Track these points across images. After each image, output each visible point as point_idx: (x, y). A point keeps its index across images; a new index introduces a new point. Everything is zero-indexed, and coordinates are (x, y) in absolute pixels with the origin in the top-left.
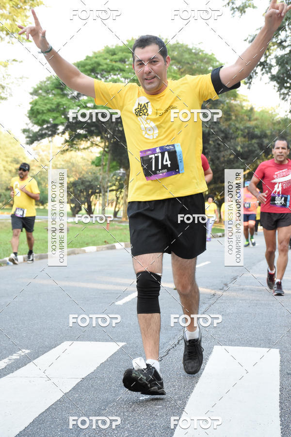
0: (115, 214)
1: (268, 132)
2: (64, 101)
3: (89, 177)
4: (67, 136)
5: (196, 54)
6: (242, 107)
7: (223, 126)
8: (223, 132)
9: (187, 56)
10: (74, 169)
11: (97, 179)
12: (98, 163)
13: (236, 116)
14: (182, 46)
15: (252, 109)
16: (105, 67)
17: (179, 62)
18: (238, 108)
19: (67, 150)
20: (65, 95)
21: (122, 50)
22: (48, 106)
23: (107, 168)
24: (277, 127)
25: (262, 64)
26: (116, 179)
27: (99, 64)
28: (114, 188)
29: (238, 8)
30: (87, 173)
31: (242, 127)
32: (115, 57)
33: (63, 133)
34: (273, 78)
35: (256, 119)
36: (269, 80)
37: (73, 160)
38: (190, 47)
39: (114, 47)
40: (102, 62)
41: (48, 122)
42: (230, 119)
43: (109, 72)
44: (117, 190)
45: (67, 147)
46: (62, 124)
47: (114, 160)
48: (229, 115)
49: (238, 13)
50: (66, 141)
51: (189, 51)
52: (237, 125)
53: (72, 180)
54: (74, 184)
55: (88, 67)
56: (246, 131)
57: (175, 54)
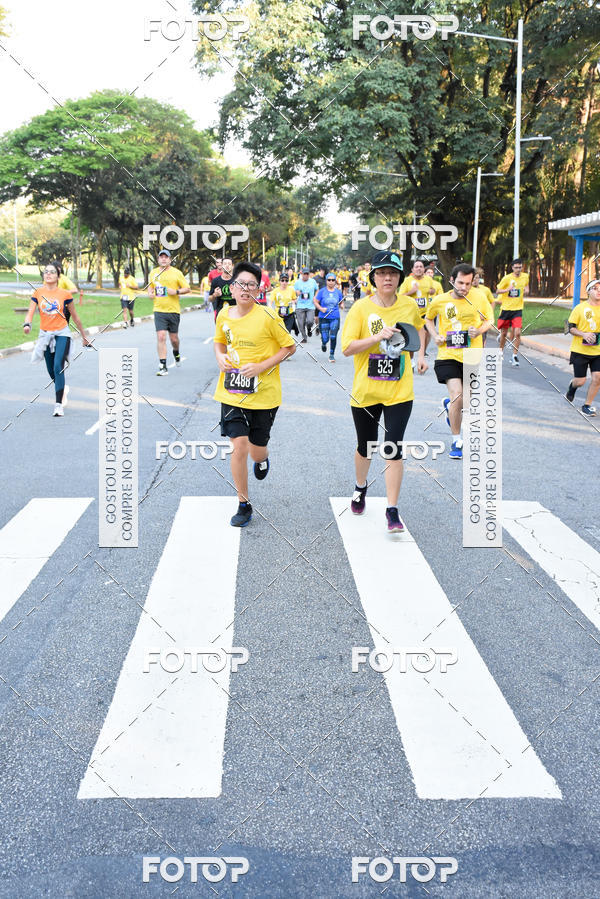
0: (90, 278)
1: (245, 195)
2: (25, 160)
3: (59, 240)
4: (30, 197)
5: (166, 110)
6: (217, 168)
7: (198, 188)
8: (198, 194)
9: (157, 112)
10: (41, 231)
11: (67, 241)
12: (67, 225)
13: (211, 177)
14: (151, 101)
15: (227, 168)
16: (68, 123)
17: (148, 119)
18: (213, 169)
19: (32, 212)
20: (25, 154)
21: (87, 105)
22: (8, 167)
23: (77, 230)
24: (253, 190)
25: (233, 128)
26: (88, 241)
27: (62, 121)
28: (87, 250)
29: (206, 71)
30: (56, 235)
31: (218, 190)
32: (78, 112)
33: (27, 193)
34: (246, 145)
35: (232, 179)
36: (241, 148)
37: (40, 221)
38: (159, 102)
39: (76, 101)
40: (65, 118)
41: (9, 184)
42: (206, 180)
43: (73, 129)
44: (89, 253)
45: (31, 209)
46: (25, 185)
47: (84, 224)
48: (204, 176)
49: (206, 76)
50: (31, 203)
51: (159, 107)
52: (213, 187)
53: (40, 242)
54: (43, 247)
55: (49, 124)
56: (222, 193)
57: (144, 109)
